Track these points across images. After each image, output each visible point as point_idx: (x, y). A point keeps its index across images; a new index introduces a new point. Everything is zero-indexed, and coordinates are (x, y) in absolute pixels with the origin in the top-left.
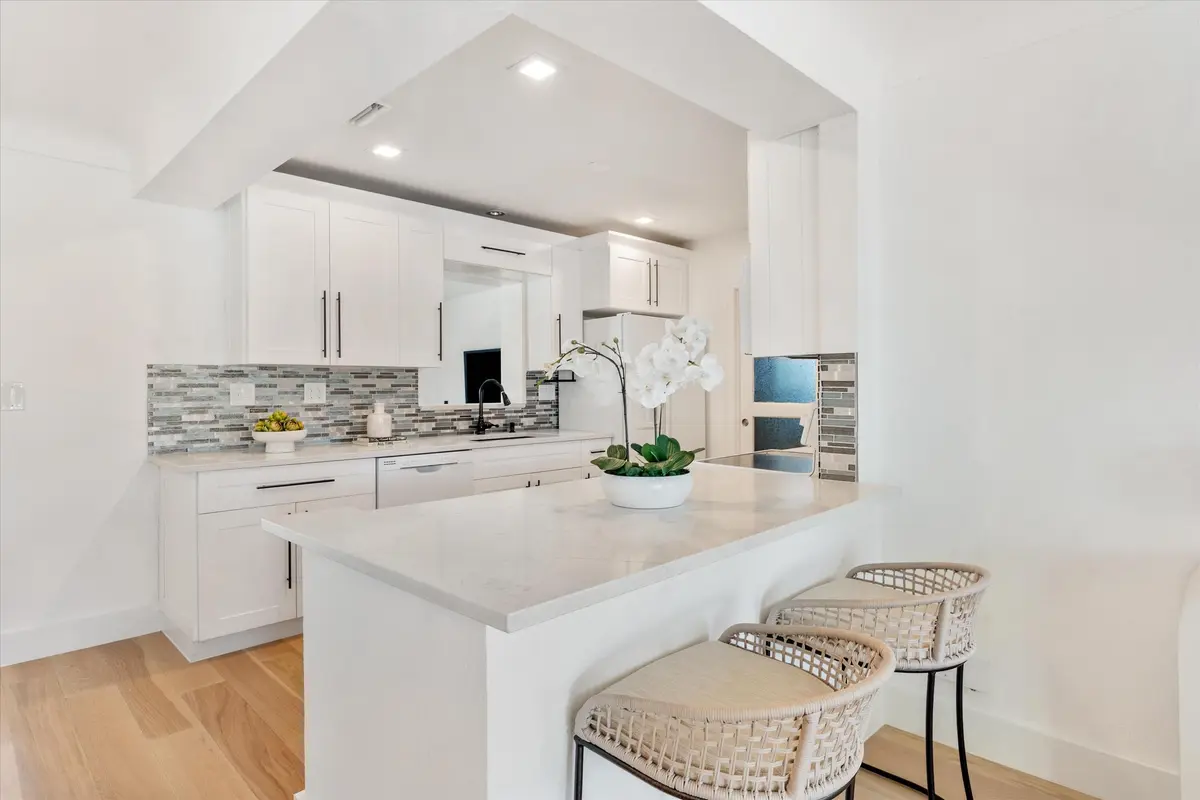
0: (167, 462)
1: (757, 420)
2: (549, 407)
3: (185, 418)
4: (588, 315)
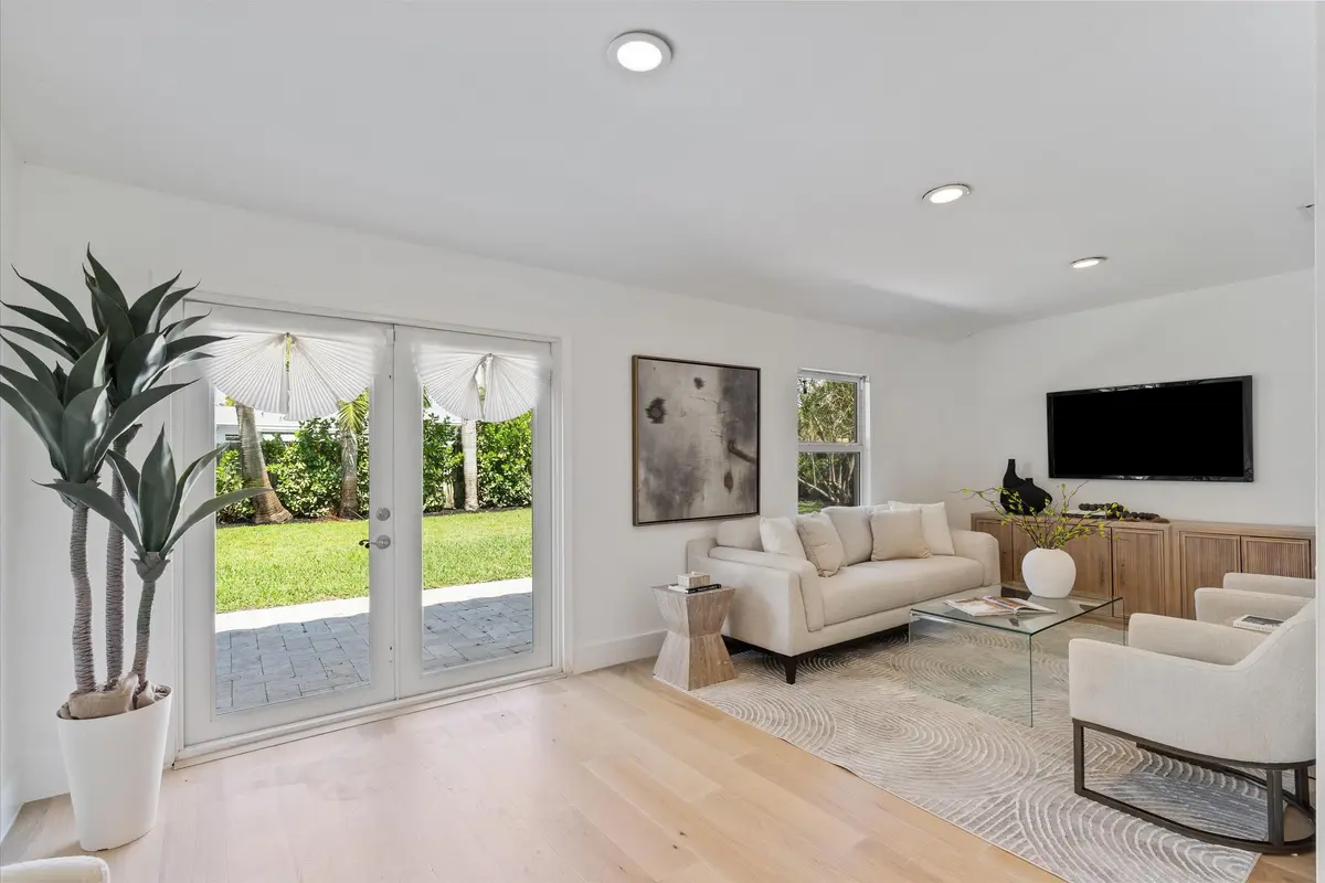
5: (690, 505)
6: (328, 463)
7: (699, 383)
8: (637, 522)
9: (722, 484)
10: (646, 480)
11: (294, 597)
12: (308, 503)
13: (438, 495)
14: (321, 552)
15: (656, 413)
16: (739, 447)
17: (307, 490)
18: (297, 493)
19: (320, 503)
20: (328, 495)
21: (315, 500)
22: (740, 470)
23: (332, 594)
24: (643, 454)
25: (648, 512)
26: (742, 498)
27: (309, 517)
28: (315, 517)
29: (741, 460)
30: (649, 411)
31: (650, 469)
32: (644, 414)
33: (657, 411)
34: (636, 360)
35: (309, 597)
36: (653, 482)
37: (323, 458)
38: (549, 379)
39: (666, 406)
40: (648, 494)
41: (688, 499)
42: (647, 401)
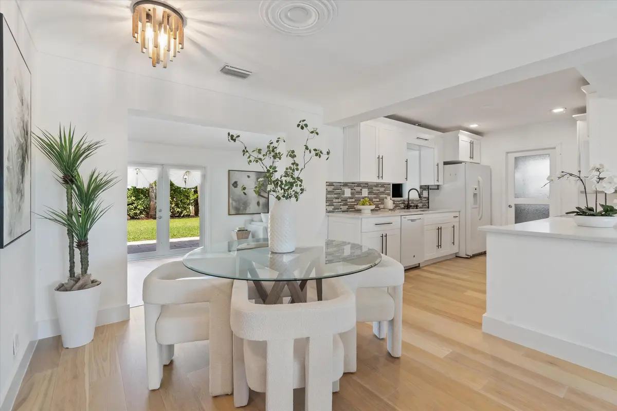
0: (330, 214)
1: (516, 205)
2: (426, 199)
3: (334, 200)
4: (446, 163)
5: (246, 210)
6: (144, 197)
7: (249, 177)
8: (229, 214)
9: (256, 205)
10: (232, 203)
11: (134, 240)
12: (136, 213)
13: (188, 210)
14: (142, 229)
15: (235, 185)
16: (262, 194)
17: (136, 208)
18: (132, 209)
19: (141, 213)
20: (144, 210)
21: (139, 211)
22: (262, 201)
23: (147, 239)
24: (231, 196)
25: (233, 212)
26: (263, 208)
27: (136, 218)
28: (139, 218)
29: (263, 198)
30: (233, 185)
31: (233, 200)
32: (231, 185)
33: (235, 184)
34: (229, 171)
35: (138, 240)
36: (234, 204)
37: (142, 195)
38: (204, 177)
39: (238, 183)
40: (233, 207)
41: (245, 209)
42: (232, 182)
